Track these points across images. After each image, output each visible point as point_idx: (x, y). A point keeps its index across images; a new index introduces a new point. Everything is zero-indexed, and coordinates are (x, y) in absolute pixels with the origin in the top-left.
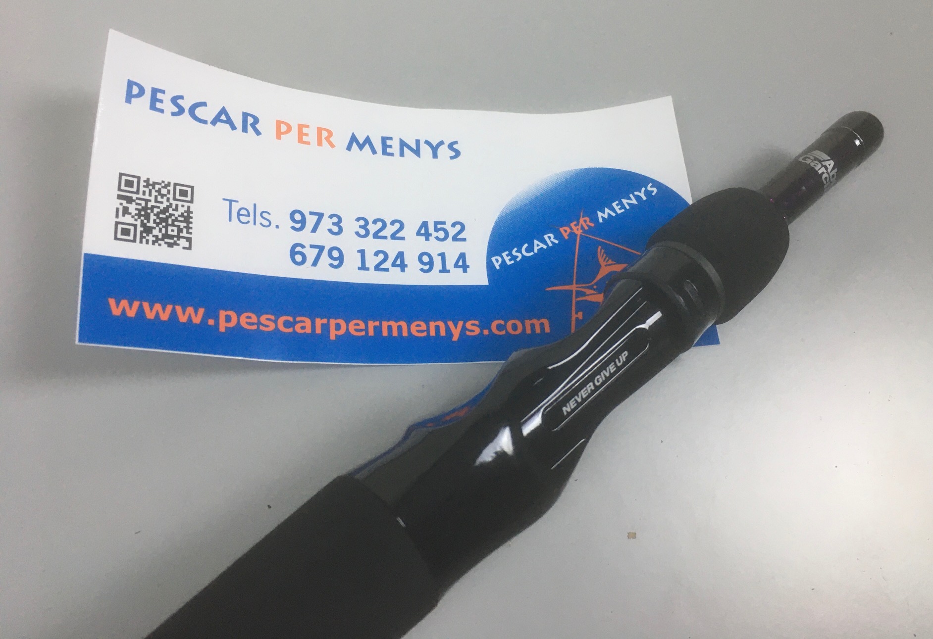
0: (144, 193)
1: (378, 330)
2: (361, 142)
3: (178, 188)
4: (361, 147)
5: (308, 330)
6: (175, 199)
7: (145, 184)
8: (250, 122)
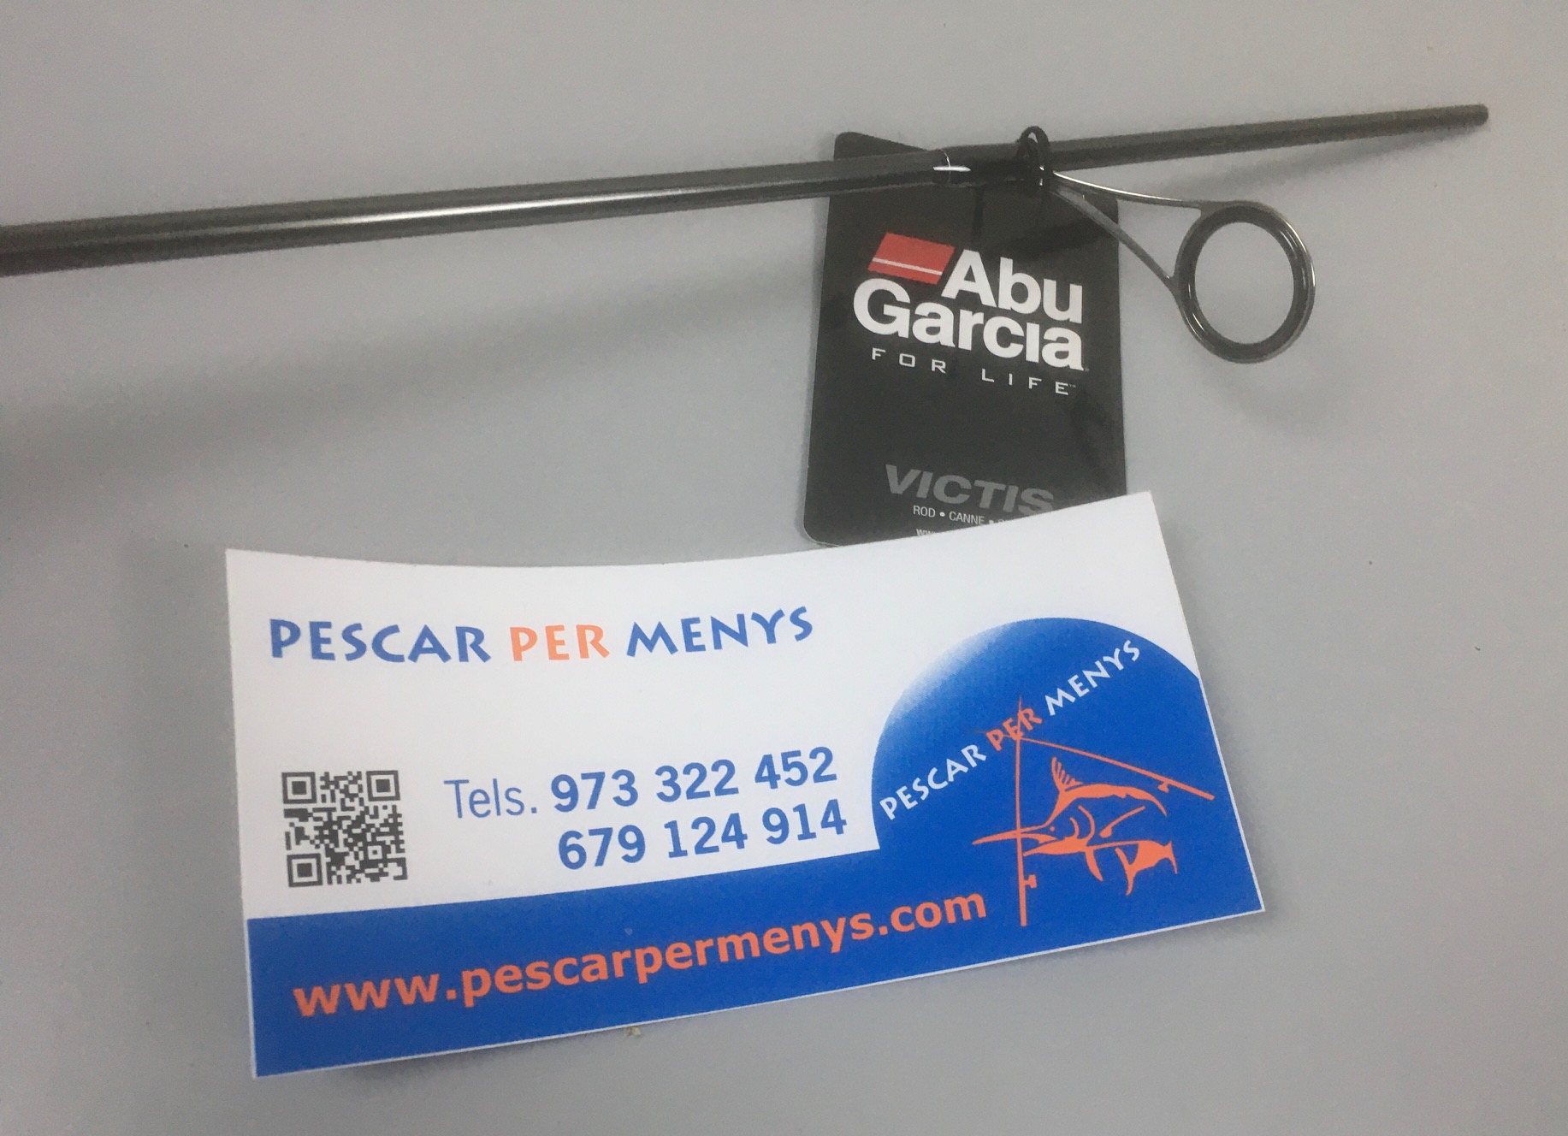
0: (324, 798)
1: (712, 952)
2: (650, 636)
3: (374, 778)
4: (650, 645)
5: (603, 975)
6: (371, 799)
7: (323, 783)
8: (471, 642)
